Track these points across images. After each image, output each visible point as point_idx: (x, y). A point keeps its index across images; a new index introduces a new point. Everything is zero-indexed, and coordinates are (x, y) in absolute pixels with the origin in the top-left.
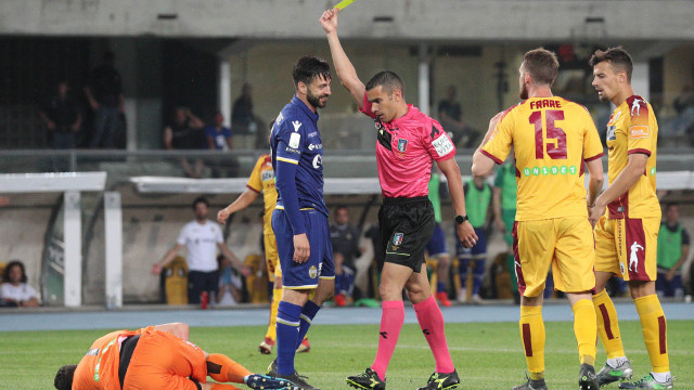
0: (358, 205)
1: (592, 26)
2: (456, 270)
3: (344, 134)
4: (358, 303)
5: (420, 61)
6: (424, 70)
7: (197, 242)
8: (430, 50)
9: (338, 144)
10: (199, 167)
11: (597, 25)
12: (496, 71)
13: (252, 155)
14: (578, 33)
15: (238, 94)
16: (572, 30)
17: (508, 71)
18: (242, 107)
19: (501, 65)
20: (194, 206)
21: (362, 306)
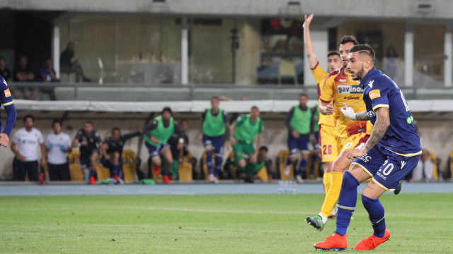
0: (141, 119)
1: (292, 7)
2: (205, 161)
3: (133, 73)
4: (141, 182)
5: (182, 28)
6: (185, 34)
7: (24, 142)
8: (189, 21)
9: (129, 80)
10: (36, 92)
11: (295, 7)
12: (230, 35)
13: (73, 86)
14: (284, 12)
15: (64, 48)
16: (280, 10)
17: (239, 35)
18: (66, 56)
19: (234, 31)
20: (25, 119)
21: (143, 183)
